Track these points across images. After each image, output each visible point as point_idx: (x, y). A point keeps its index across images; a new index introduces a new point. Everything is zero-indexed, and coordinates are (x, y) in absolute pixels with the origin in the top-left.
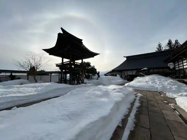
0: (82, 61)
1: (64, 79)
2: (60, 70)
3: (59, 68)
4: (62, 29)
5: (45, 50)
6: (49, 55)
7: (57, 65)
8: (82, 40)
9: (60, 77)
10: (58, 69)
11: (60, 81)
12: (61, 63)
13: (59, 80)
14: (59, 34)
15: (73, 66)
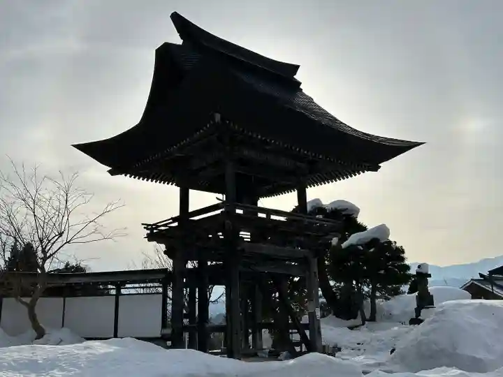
0: (302, 197)
1: (190, 315)
2: (168, 263)
3: (163, 247)
4: (178, 20)
5: (88, 149)
6: (112, 173)
7: (155, 234)
8: (296, 68)
9: (169, 308)
10: (156, 256)
11: (168, 331)
12: (174, 220)
13: (164, 325)
14: (165, 54)
15: (245, 235)
